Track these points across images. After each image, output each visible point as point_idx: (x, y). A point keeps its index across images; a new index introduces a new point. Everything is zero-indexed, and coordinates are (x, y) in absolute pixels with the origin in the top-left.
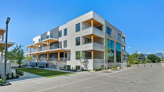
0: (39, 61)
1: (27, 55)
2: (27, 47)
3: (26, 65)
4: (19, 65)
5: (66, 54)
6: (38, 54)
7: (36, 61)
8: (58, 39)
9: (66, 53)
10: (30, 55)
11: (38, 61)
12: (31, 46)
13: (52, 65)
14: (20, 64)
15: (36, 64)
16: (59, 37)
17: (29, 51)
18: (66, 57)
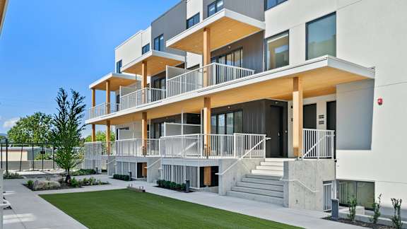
0: (151, 154)
1: (94, 125)
2: (94, 89)
3: (93, 172)
4: (62, 171)
5: (331, 106)
6: (144, 113)
7: (139, 153)
8: (263, 19)
9: (330, 98)
10: (108, 122)
11: (145, 153)
12: (108, 81)
13: (239, 176)
14: (68, 168)
15: (140, 166)
16: (266, 9)
17: (102, 104)
18: (331, 125)
